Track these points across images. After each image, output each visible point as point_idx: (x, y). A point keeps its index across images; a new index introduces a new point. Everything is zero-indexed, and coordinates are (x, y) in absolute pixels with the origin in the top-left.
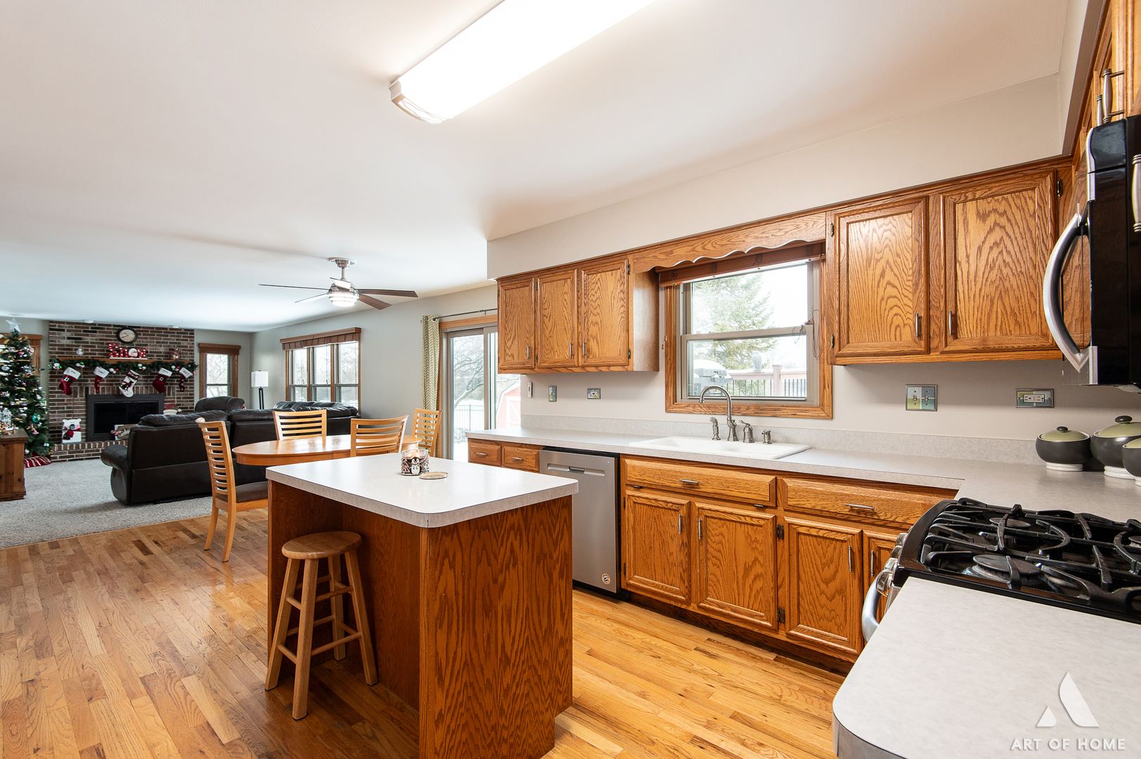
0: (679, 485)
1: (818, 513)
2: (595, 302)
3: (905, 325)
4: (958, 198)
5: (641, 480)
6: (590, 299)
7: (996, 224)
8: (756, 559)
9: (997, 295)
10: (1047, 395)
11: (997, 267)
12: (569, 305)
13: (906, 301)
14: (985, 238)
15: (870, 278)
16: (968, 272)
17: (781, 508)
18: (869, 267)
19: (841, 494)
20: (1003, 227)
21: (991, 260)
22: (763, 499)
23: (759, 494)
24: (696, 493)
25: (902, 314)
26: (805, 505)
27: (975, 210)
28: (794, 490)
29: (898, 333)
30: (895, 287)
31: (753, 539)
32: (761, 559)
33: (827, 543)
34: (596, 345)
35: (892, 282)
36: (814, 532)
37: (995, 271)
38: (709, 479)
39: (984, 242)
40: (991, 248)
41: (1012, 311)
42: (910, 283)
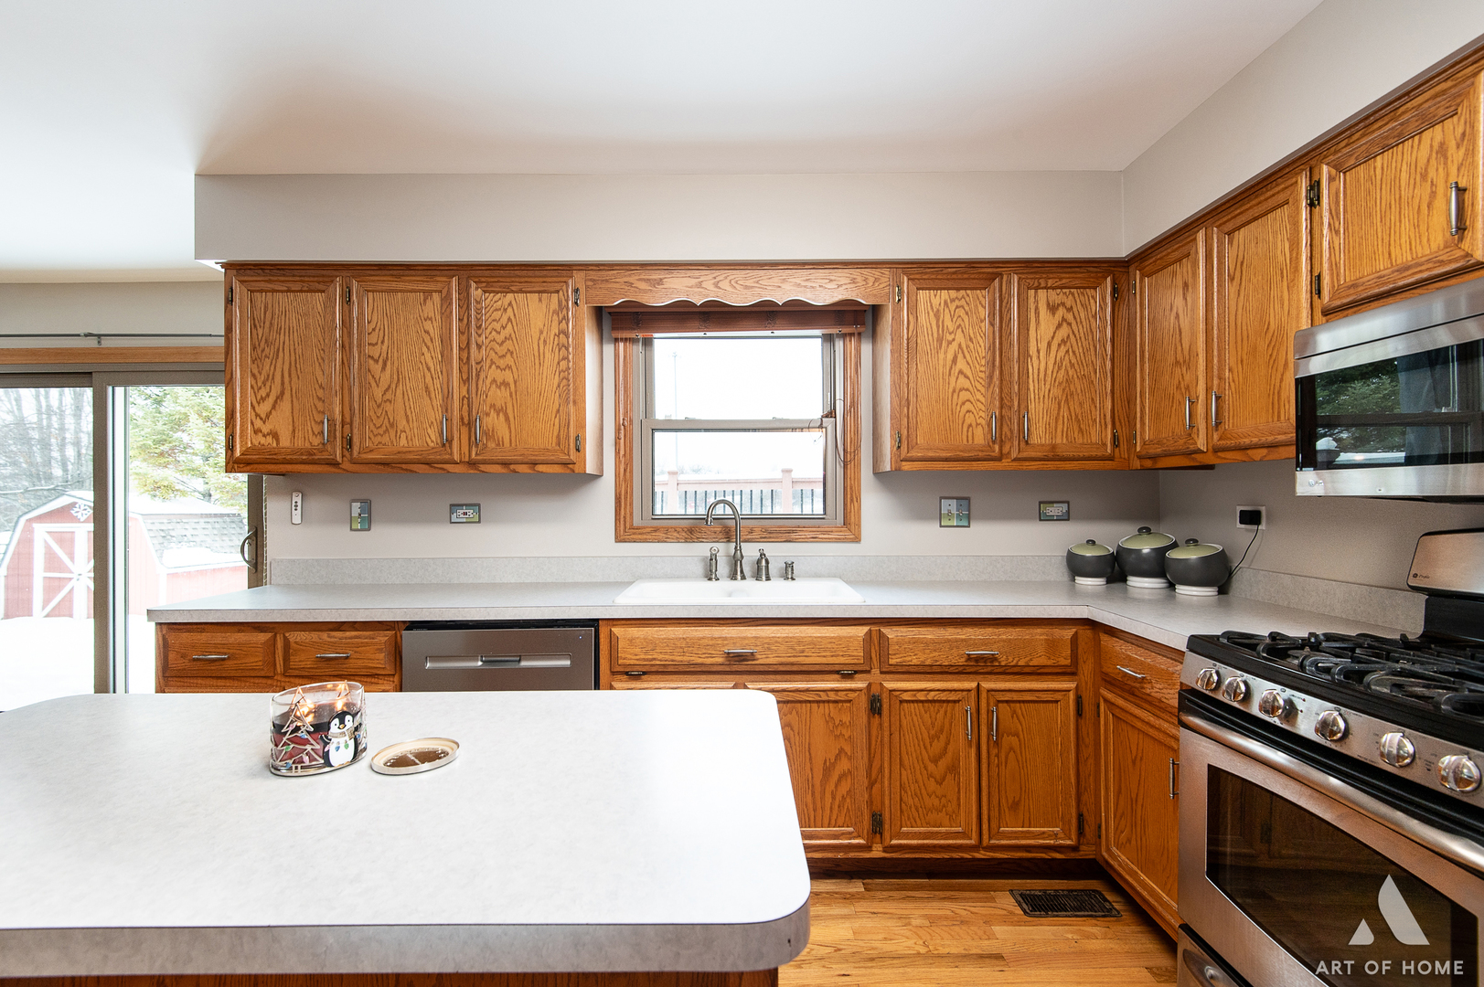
0: (720, 660)
1: (928, 669)
2: (501, 344)
3: (977, 424)
4: (1032, 283)
5: (647, 660)
6: (491, 337)
7: (1064, 319)
8: (841, 750)
9: (1064, 398)
10: (1065, 507)
11: (1064, 367)
12: (437, 343)
13: (979, 396)
14: (1054, 333)
15: (941, 362)
16: (1039, 369)
17: (876, 671)
18: (940, 348)
19: (957, 640)
20: (1070, 324)
21: (1058, 358)
22: (856, 661)
23: (850, 656)
24: (748, 668)
25: (975, 412)
26: (911, 661)
27: (1045, 300)
28: (897, 643)
29: (970, 434)
30: (968, 378)
31: (837, 722)
32: (848, 749)
33: (936, 709)
34: (505, 425)
35: (965, 371)
36: (921, 696)
37: (1063, 371)
38: (769, 644)
39: (1053, 338)
40: (1059, 345)
41: (1077, 416)
42: (982, 375)
